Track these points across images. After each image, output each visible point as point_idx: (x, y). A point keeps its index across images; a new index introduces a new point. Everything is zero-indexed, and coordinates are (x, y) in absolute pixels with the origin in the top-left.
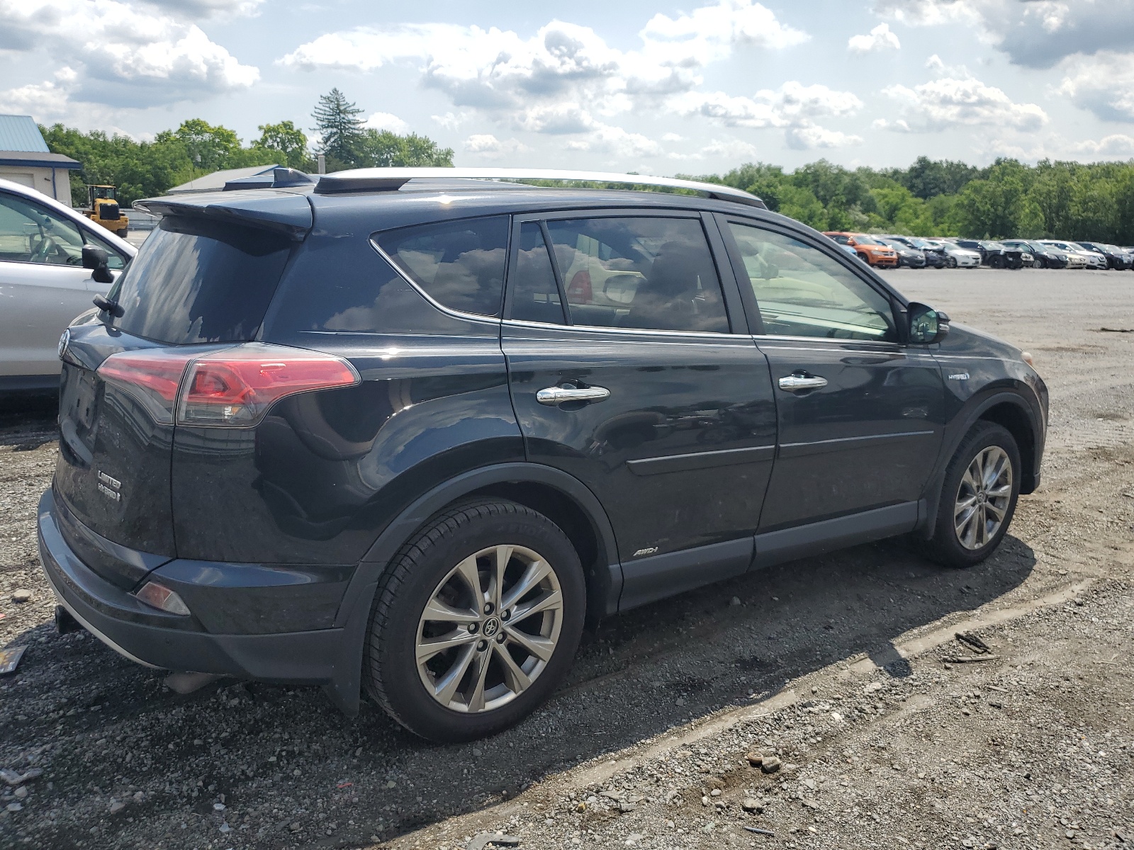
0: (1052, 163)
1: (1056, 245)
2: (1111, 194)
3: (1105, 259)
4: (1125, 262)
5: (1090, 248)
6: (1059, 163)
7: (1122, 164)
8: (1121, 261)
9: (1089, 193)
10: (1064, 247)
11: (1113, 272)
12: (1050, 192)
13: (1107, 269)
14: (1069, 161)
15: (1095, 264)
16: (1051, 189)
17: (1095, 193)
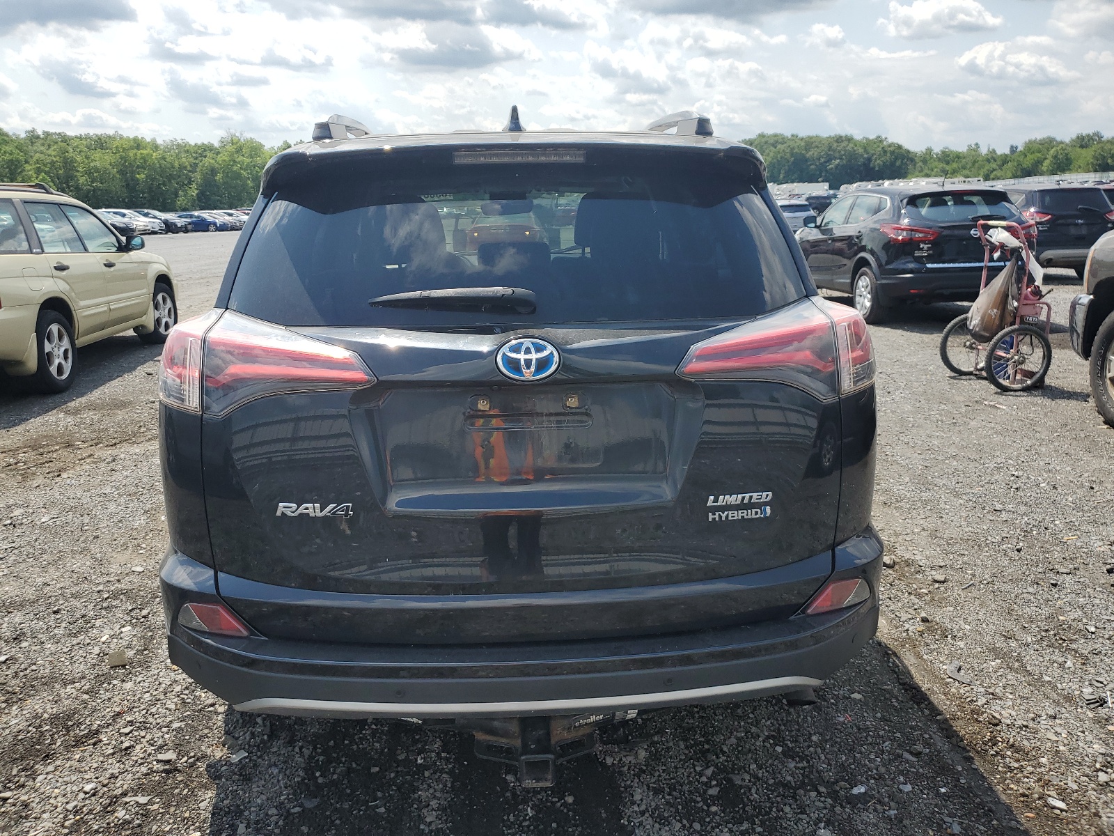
0: (40, 132)
1: (114, 213)
2: (110, 164)
3: (163, 225)
4: (179, 226)
5: (146, 215)
6: (47, 134)
7: (110, 137)
8: (176, 225)
9: (92, 164)
10: (124, 215)
11: (170, 235)
12: (53, 163)
13: (166, 233)
14: (58, 132)
15: (156, 230)
16: (55, 159)
17: (98, 164)
